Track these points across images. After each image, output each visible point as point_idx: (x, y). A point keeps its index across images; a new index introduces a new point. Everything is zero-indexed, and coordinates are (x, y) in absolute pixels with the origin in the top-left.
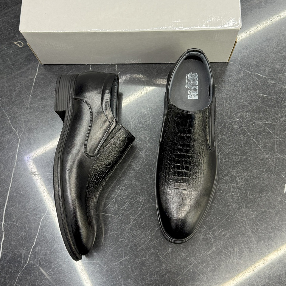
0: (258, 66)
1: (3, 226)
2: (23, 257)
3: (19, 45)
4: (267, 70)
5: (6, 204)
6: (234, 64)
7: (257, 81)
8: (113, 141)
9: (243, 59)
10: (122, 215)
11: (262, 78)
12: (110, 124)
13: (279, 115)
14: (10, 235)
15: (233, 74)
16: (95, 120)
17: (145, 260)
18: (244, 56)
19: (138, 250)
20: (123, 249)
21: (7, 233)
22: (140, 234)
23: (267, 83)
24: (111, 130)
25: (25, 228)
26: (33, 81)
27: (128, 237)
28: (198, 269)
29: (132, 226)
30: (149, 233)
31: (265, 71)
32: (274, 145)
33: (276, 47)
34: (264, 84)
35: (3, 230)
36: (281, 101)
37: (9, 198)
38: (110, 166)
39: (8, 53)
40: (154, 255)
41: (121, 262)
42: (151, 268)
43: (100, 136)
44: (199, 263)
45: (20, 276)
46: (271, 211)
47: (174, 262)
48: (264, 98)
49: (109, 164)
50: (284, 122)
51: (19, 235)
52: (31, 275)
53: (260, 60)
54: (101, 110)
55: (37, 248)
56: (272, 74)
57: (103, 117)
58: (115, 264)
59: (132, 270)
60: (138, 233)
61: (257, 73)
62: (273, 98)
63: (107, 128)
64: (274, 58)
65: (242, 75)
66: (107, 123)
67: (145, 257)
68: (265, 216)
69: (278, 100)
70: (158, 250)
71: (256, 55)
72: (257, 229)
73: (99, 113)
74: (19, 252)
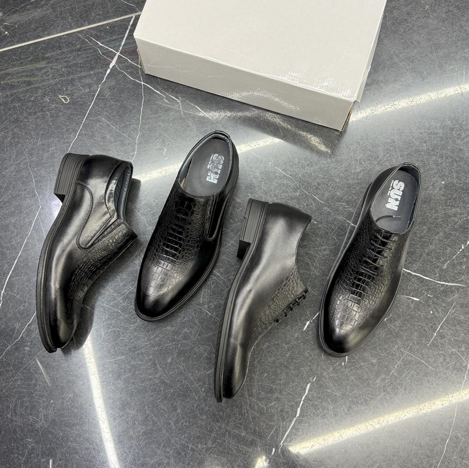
0: (318, 188)
1: (2, 295)
2: (16, 332)
3: (64, 101)
4: (327, 194)
5: (11, 272)
6: (292, 180)
7: (312, 204)
8: (110, 235)
9: (304, 176)
10: (130, 313)
11: (318, 202)
12: (111, 217)
13: (324, 247)
14: (7, 306)
15: (289, 191)
16: (94, 211)
17: (141, 364)
18: (307, 173)
19: (136, 353)
20: (121, 348)
21: (5, 302)
22: (143, 337)
23: (322, 209)
24: (109, 224)
25: (25, 302)
26: (70, 145)
27: (130, 337)
28: (193, 386)
29: (137, 327)
30: (153, 338)
31: (323, 195)
32: (309, 278)
33: (344, 172)
34: (318, 210)
35: (1, 299)
36: (331, 232)
37: (15, 267)
38: (102, 261)
39: (50, 106)
40: (152, 362)
41: (116, 360)
42: (145, 373)
43: (97, 229)
44: (195, 381)
45: (8, 351)
46: (284, 345)
47: (170, 373)
48: (314, 225)
49: (102, 259)
50: (326, 256)
51: (16, 308)
52: (20, 352)
53: (322, 182)
54: (103, 201)
55: (33, 326)
56: (331, 201)
57: (104, 209)
58: (109, 361)
59: (125, 372)
60: (141, 336)
61: (315, 195)
62: (324, 227)
63: (106, 221)
64: (338, 183)
65: (298, 194)
66: (108, 216)
67: (142, 361)
68: (277, 349)
69: (327, 231)
70: (157, 357)
71: (320, 175)
72: (265, 360)
73: (100, 204)
74: (13, 325)
